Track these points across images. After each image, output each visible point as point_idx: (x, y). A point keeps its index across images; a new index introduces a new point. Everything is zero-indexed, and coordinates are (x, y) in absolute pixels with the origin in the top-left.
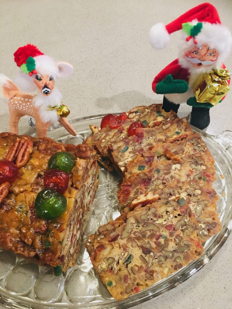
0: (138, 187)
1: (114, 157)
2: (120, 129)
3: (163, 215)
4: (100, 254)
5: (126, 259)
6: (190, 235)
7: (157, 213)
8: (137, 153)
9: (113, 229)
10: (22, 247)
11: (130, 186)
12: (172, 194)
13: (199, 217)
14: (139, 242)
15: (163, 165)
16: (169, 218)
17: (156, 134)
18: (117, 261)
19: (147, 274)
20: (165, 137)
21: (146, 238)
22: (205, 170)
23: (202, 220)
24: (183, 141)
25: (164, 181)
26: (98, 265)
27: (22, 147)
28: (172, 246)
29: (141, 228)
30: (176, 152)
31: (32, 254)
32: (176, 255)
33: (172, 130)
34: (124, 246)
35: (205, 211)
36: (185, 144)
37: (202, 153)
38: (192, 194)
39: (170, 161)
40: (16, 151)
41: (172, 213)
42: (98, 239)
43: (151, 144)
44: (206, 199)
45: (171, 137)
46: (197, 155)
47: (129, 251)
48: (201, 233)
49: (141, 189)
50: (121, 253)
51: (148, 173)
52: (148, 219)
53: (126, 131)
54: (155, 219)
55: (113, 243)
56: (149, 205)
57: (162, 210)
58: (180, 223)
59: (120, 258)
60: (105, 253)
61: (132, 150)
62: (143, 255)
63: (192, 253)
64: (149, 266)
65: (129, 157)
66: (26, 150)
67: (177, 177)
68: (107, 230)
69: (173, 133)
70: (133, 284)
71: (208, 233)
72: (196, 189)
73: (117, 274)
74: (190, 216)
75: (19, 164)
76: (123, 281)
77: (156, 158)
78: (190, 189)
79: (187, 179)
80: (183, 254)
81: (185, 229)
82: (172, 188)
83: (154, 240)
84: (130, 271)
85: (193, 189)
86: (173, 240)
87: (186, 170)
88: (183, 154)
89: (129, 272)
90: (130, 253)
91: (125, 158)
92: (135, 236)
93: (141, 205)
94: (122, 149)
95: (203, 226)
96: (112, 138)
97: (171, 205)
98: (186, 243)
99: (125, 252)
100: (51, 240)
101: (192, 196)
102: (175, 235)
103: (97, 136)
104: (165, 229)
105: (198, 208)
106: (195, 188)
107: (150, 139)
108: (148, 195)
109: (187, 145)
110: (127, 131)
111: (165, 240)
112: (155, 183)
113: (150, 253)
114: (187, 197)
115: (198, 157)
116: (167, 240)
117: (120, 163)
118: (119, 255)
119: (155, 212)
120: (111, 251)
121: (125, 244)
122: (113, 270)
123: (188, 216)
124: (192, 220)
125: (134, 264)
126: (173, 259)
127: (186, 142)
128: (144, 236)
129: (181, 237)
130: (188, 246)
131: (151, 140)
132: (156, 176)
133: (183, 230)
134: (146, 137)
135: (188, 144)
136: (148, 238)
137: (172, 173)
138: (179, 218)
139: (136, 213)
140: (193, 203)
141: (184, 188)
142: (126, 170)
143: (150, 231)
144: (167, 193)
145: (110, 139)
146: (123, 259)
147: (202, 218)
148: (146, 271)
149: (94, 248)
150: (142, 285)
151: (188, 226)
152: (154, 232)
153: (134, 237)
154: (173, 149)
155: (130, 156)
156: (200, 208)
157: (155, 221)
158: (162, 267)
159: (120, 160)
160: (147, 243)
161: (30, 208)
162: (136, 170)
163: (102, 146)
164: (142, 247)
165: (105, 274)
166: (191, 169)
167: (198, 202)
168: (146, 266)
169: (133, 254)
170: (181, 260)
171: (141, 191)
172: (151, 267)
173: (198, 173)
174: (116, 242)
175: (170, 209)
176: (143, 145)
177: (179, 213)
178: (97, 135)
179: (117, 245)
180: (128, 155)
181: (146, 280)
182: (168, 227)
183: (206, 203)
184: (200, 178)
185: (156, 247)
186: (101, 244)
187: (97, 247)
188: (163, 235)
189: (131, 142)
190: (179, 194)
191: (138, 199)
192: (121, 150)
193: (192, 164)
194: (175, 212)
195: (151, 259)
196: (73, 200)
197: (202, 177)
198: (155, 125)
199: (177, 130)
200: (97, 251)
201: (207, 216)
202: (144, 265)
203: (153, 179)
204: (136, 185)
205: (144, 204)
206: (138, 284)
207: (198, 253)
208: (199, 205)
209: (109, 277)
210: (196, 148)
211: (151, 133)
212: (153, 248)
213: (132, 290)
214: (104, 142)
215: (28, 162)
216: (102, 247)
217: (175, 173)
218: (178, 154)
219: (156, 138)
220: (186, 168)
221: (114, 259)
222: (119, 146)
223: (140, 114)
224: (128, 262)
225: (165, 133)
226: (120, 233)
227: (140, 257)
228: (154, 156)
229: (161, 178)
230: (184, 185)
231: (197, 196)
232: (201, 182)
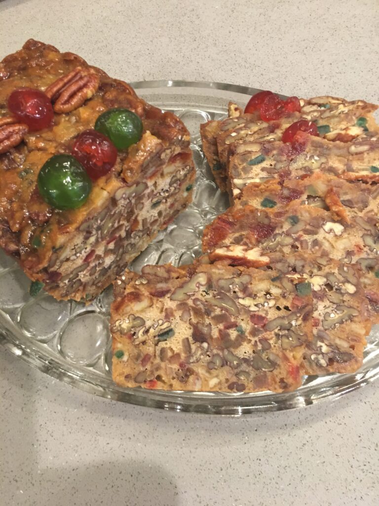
0: (243, 233)
1: (231, 165)
2: (274, 124)
3: (258, 295)
4: (127, 306)
5: (161, 332)
6: (286, 349)
7: (249, 286)
8: (276, 176)
9: (165, 278)
11: (231, 224)
12: (297, 270)
13: (326, 330)
14: (195, 318)
15: (310, 214)
16: (266, 304)
17: (329, 155)
18: (147, 327)
19: (180, 370)
20: (345, 167)
21: (210, 317)
23: (328, 339)
24: (374, 188)
25: (297, 244)
26: (117, 320)
28: (245, 350)
29: (210, 297)
30: (349, 201)
31: (13, 247)
32: (244, 367)
33: (366, 160)
34: (169, 311)
35: (344, 325)
36: (375, 194)
38: (336, 287)
39: (326, 213)
41: (274, 299)
42: (137, 283)
43: (310, 170)
44: (358, 307)
45: (357, 172)
47: (171, 323)
48: (313, 357)
49: (247, 238)
50: (158, 319)
51: (272, 216)
52: (229, 290)
53: (281, 131)
54: (240, 294)
55: (155, 299)
56: (242, 268)
57: (261, 286)
58: (279, 322)
59: (153, 325)
60: (136, 307)
61: (268, 166)
62: (191, 339)
63: (274, 380)
64: (191, 361)
65: (258, 177)
66: (81, 88)
67: (326, 246)
68: (156, 275)
69: (365, 165)
70: (152, 374)
71: (328, 365)
72: (348, 282)
73: (137, 346)
74: (305, 319)
75: (59, 106)
76: (139, 362)
77: (304, 197)
78: (336, 277)
79: (343, 259)
80: (257, 372)
81: (282, 336)
82: (304, 259)
83: (221, 326)
84: (158, 353)
85: (342, 279)
86: (253, 342)
87: (350, 240)
88: (361, 211)
89: (155, 352)
90: (173, 326)
91: (250, 175)
92: (194, 306)
93: (229, 262)
94: (251, 157)
95: (325, 349)
96: (250, 135)
97: (280, 285)
98: (272, 357)
99: (165, 321)
101: (334, 290)
102: (260, 336)
103: (230, 124)
104: (249, 319)
105: (332, 315)
106: (349, 280)
107: (313, 161)
108: (250, 252)
110: (282, 133)
111: (238, 336)
112: (278, 239)
113: (202, 342)
114: (324, 287)
116: (242, 338)
117: (237, 181)
118: (154, 320)
119: (247, 283)
120: (146, 308)
121: (171, 309)
122: (135, 337)
123: (302, 317)
124: (305, 328)
125: (168, 346)
126: (236, 371)
128: (208, 313)
129: (270, 344)
130: (273, 365)
131: (315, 163)
132: (286, 227)
133: (279, 335)
134: (307, 153)
136: (213, 318)
137: (320, 236)
138: (283, 313)
139: (214, 270)
140: (328, 302)
141: (326, 270)
142: (239, 197)
143: (222, 308)
144: (289, 263)
145: (247, 135)
146: (157, 329)
147: (330, 334)
148: (181, 365)
149: (124, 292)
150: (164, 382)
151: (292, 334)
152: (227, 314)
153: (191, 306)
154: (346, 194)
155: (261, 176)
156: (337, 316)
157: (238, 298)
158: (210, 373)
159: (238, 176)
160: (207, 326)
162: (256, 203)
164: (195, 328)
165: (121, 337)
166: (362, 244)
167: (339, 306)
168: (185, 357)
169: (176, 331)
170: (248, 380)
171: (248, 241)
172: (192, 364)
173: (371, 257)
174: (160, 299)
176: (294, 166)
177: (289, 305)
179: (159, 305)
180: (256, 173)
181: (174, 378)
182: (256, 318)
183: (354, 315)
184: (370, 268)
185: (218, 338)
186: (137, 291)
187: (128, 294)
188: (241, 326)
189: (275, 152)
190: (311, 276)
191: (228, 250)
192: (249, 159)
193: (368, 235)
194: (282, 299)
195: (199, 352)
196: (106, 195)
197: (376, 268)
198: (339, 137)
200: (126, 298)
201: (343, 337)
202: (183, 355)
203: (277, 231)
204: (242, 228)
205: (236, 262)
206: (159, 378)
207: (284, 385)
208: (338, 312)
209: (124, 345)
211: (322, 151)
212: (211, 338)
213: (145, 381)
214: (233, 137)
215: (76, 109)
216: (136, 296)
217: (324, 238)
218: (351, 208)
219: (327, 162)
220: (351, 238)
221: (143, 323)
222: (249, 149)
223: (324, 111)
224: (161, 338)
225: (348, 160)
226: (173, 289)
227: (183, 340)
228: (302, 193)
229: (294, 236)
230: (328, 264)
231: (342, 294)
232: (367, 275)
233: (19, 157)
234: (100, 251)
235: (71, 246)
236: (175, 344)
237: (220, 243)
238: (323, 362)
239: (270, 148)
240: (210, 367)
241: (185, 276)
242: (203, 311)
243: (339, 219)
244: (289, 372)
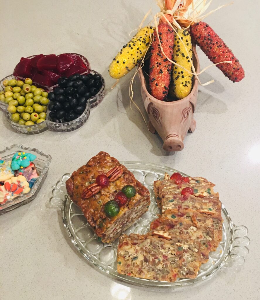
0: (164, 226)
1: (163, 201)
2: (179, 186)
3: (166, 249)
4: (124, 247)
5: (134, 257)
6: (173, 268)
7: (164, 245)
8: (177, 207)
9: (137, 239)
10: (91, 219)
11: (160, 223)
12: (180, 242)
13: (187, 263)
14: (145, 254)
15: (186, 222)
16: (168, 252)
17: (195, 202)
18: (130, 255)
19: (139, 271)
20: (200, 207)
22: (210, 241)
23: (187, 266)
24: (208, 216)
25: (181, 232)
26: (120, 251)
27: (117, 172)
28: (160, 267)
29: (151, 247)
30: (200, 220)
31: (94, 225)
32: (159, 272)
33: (207, 206)
34: (137, 250)
35: (192, 262)
36: (209, 218)
37: (217, 230)
39: (192, 223)
40: (113, 173)
41: (171, 251)
42: (128, 239)
43: (189, 207)
44: (198, 257)
45: (203, 210)
46: (211, 229)
47: (137, 254)
48: (181, 272)
49: (165, 228)
51: (174, 222)
52: (157, 246)
53: (182, 189)
54: (160, 248)
55: (133, 245)
56: (162, 239)
57: (167, 246)
58: (172, 259)
59: (132, 254)
60: (126, 248)
61: (175, 203)
62: (143, 261)
63: (168, 277)
64: (143, 268)
65: (171, 207)
66: (118, 174)
67: (191, 234)
68: (134, 237)
69: (207, 207)
70: (130, 271)
72: (196, 248)
73: (126, 261)
74: (180, 258)
75: (111, 180)
76: (126, 266)
77: (185, 216)
78: (192, 246)
79: (196, 239)
80: (163, 274)
81: (172, 263)
82: (182, 238)
83: (153, 258)
84: (132, 264)
85: (194, 247)
86: (163, 264)
88: (203, 224)
90: (138, 256)
92: (145, 250)
93: (158, 236)
95: (186, 270)
97: (173, 246)
98: (168, 270)
99: (135, 253)
100: (104, 224)
101: (191, 250)
102: (165, 263)
104: (162, 256)
105: (189, 259)
106: (196, 247)
107: (190, 203)
108: (165, 234)
109: (209, 220)
111: (158, 262)
112: (175, 230)
113: (147, 262)
114: (188, 248)
115: (211, 231)
117: (164, 207)
119: (163, 244)
120: (130, 248)
122: (125, 258)
124: (180, 262)
125: (136, 262)
126: (156, 273)
127: (210, 218)
128: (150, 253)
129: (168, 266)
130: (168, 273)
131: (190, 204)
132: (178, 226)
134: (188, 200)
135: (211, 220)
136: (151, 255)
137: (189, 231)
138: (173, 256)
139: (153, 238)
140: (189, 254)
141: (189, 243)
142: (164, 213)
143: (154, 252)
144: (178, 239)
145: (170, 189)
148: (139, 269)
149: (123, 242)
150: (133, 274)
151: (175, 263)
152: (156, 254)
154: (199, 217)
156: (191, 259)
157: (160, 249)
158: (148, 273)
159: (165, 205)
160: (149, 257)
161: (104, 204)
162: (169, 217)
163: (163, 190)
164: (145, 257)
165: (121, 257)
166: (202, 235)
167: (192, 256)
170: (160, 276)
171: (165, 229)
173: (205, 240)
174: (135, 246)
175: (172, 248)
176: (183, 204)
177: (175, 253)
178: (165, 181)
179: (134, 248)
180: (171, 205)
181: (137, 273)
182: (165, 257)
183: (196, 259)
184: (204, 244)
185: (152, 261)
186: (127, 242)
187: (124, 242)
188: (160, 258)
189: (177, 199)
190: (184, 244)
191: (158, 232)
192: (169, 200)
193: (204, 232)
194: (173, 251)
195: (145, 266)
196: (123, 213)
197: (206, 244)
198: (200, 196)
199: (211, 207)
200: (123, 244)
201: (192, 266)
202: (140, 266)
203: (175, 227)
204: (164, 224)
205: (160, 237)
206: (132, 272)
207: (170, 279)
209: (121, 260)
210: (215, 225)
211: (193, 200)
212: (150, 261)
213: (127, 273)
214: (165, 189)
215: (115, 181)
216: (127, 244)
217: (190, 231)
218: (200, 222)
219: (195, 204)
220: (199, 233)
221: (128, 253)
222: (169, 197)
223: (197, 184)
224: (134, 259)
225: (202, 205)
226: (139, 243)
227: (141, 261)
228: (185, 215)
229: (181, 229)
230: (190, 241)
231: (193, 252)
232: (203, 246)
233: (98, 196)
234: (117, 228)
235: (111, 227)
236: (138, 262)
237: (156, 228)
238: (185, 274)
239: (176, 197)
240: (148, 271)
241: (143, 239)
242: (148, 252)
243: (195, 226)
244: (172, 276)
